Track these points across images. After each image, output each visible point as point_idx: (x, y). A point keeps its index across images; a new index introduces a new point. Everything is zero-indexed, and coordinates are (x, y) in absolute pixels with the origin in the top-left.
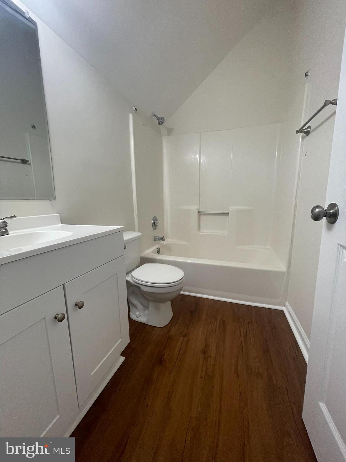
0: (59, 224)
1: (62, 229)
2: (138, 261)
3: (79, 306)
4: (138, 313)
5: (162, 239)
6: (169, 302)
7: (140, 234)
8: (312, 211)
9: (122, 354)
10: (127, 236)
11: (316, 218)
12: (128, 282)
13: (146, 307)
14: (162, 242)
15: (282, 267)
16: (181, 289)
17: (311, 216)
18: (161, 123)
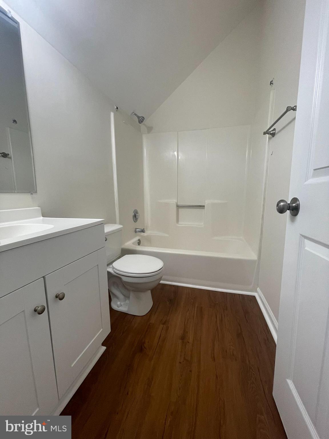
0: (40, 217)
1: (44, 222)
2: (119, 252)
3: (60, 297)
4: (119, 303)
5: (143, 231)
6: (150, 291)
7: (122, 226)
8: (278, 205)
9: (103, 344)
10: (108, 229)
11: (281, 210)
12: (109, 273)
13: (127, 297)
14: (142, 234)
15: (253, 256)
16: (160, 279)
17: (277, 209)
18: (141, 122)
